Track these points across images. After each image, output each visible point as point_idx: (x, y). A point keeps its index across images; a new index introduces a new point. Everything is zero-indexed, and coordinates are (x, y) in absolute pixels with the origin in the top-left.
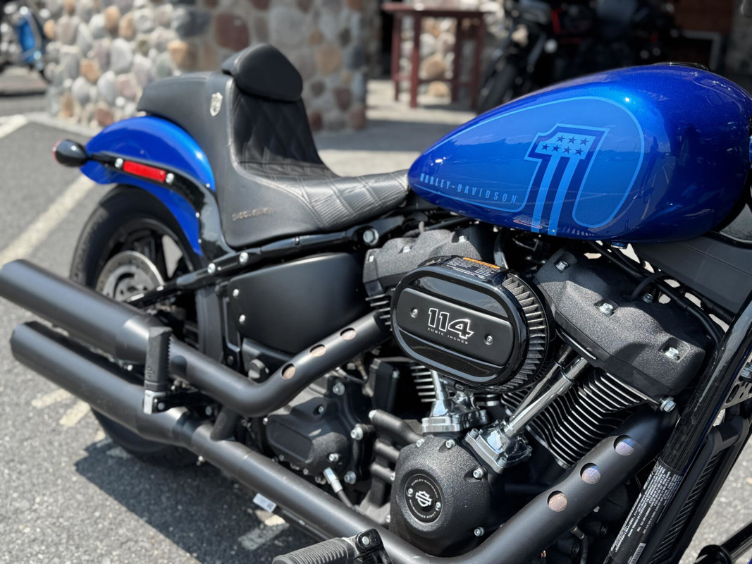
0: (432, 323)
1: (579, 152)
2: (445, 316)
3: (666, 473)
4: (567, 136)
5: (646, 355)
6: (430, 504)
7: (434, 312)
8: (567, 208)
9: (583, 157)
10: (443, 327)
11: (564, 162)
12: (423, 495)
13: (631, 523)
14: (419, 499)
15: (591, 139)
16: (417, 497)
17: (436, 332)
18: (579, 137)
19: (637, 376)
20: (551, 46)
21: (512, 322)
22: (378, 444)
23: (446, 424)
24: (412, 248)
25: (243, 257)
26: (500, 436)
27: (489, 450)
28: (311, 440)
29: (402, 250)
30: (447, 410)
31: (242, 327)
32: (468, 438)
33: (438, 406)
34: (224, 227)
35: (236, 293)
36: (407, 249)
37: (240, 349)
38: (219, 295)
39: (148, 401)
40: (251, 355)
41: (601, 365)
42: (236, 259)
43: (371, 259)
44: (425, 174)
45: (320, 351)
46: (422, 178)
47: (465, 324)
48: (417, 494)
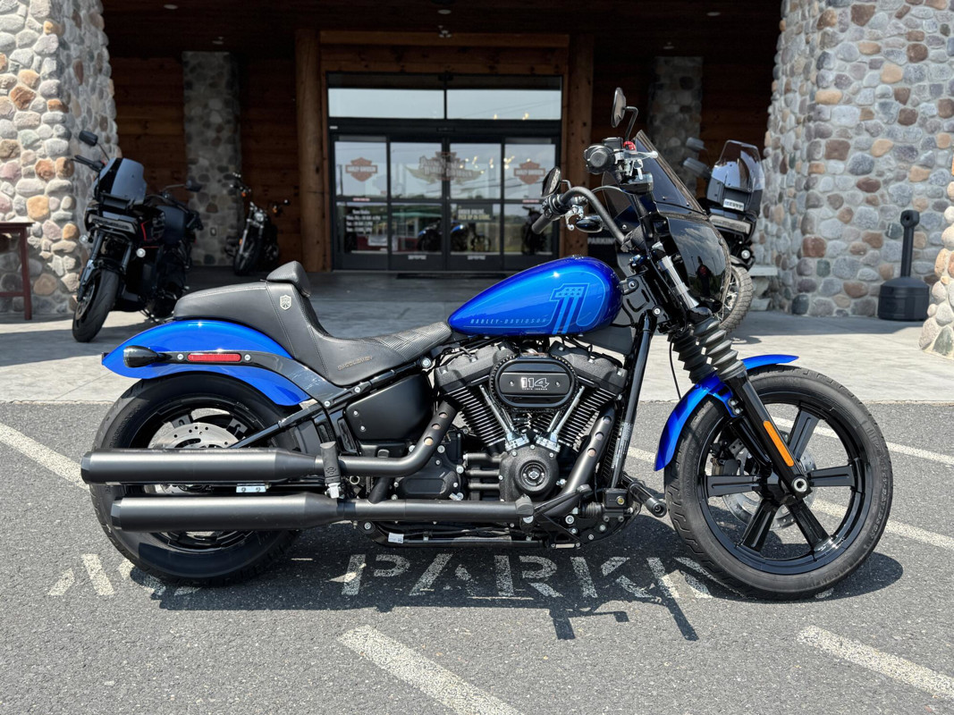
0: (525, 385)
1: (578, 294)
2: (531, 380)
3: (628, 424)
4: (571, 288)
5: (613, 376)
6: (538, 476)
7: (525, 380)
8: (574, 319)
9: (580, 296)
10: (532, 385)
11: (571, 300)
14: (531, 477)
15: (583, 288)
16: (529, 476)
17: (528, 389)
18: (577, 288)
19: (611, 386)
20: (141, 253)
21: (568, 373)
22: (473, 472)
23: (520, 442)
24: (477, 358)
25: (358, 390)
26: (554, 435)
27: (552, 443)
28: (442, 479)
29: (471, 360)
30: (516, 435)
31: (363, 433)
32: (538, 442)
33: (509, 436)
34: (330, 376)
35: (356, 413)
36: (474, 360)
37: (359, 449)
38: (317, 426)
39: (334, 490)
40: (371, 450)
41: (596, 386)
42: (350, 392)
43: (445, 372)
44: (475, 318)
45: (436, 427)
46: (472, 321)
47: (544, 381)
48: (529, 474)
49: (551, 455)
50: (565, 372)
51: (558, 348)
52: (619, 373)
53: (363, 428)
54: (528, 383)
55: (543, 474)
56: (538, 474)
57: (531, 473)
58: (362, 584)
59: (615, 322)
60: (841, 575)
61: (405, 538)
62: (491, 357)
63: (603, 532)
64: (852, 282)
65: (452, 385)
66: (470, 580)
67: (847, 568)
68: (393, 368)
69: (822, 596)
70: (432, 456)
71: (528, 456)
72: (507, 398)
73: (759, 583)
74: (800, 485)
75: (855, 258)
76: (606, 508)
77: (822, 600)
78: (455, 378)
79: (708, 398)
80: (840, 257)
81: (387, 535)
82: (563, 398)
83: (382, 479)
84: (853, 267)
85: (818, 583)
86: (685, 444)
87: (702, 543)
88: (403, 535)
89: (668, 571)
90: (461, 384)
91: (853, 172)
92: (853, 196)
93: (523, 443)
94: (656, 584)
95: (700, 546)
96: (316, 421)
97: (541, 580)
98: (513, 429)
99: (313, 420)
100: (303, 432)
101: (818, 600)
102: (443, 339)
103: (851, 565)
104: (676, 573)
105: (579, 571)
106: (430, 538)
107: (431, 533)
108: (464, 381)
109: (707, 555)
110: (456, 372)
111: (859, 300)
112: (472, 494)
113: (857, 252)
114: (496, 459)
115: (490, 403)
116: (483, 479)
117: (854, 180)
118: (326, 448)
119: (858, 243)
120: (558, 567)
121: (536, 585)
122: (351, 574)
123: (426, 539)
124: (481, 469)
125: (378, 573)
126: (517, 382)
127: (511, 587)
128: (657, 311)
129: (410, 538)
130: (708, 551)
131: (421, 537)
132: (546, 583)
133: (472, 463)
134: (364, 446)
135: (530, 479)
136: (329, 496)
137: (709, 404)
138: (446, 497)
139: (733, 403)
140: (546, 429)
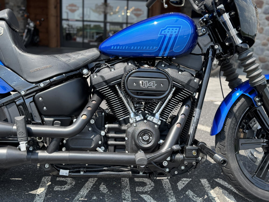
0: (142, 85)
1: (175, 32)
2: (146, 82)
3: (199, 110)
4: (171, 29)
5: (192, 82)
6: (148, 138)
7: (142, 82)
8: (172, 48)
9: (177, 33)
10: (146, 85)
12: (146, 137)
13: (193, 125)
14: (144, 139)
15: (178, 29)
16: (143, 138)
17: (144, 87)
18: (175, 28)
19: (191, 88)
21: (168, 79)
22: (110, 135)
23: (138, 118)
24: (114, 69)
25: (42, 85)
26: (158, 115)
27: (156, 120)
28: (92, 139)
29: (111, 70)
30: (136, 115)
31: (45, 111)
32: (148, 119)
33: (132, 115)
34: (25, 76)
35: (40, 99)
36: (113, 70)
37: (43, 121)
38: (18, 106)
39: (23, 146)
40: (50, 121)
41: (183, 87)
42: (37, 86)
43: (95, 77)
44: (114, 46)
45: (89, 109)
46: (112, 48)
47: (154, 83)
48: (143, 137)
49: (156, 126)
50: (166, 78)
51: (161, 65)
52: (195, 81)
53: (45, 108)
54: (144, 84)
55: (151, 137)
56: (148, 137)
57: (144, 136)
58: (46, 195)
59: (192, 52)
61: (69, 172)
62: (123, 68)
63: (183, 170)
64: (262, 56)
65: (100, 84)
66: (107, 192)
68: (65, 73)
70: (86, 125)
71: (142, 127)
72: (131, 92)
73: (264, 197)
75: (264, 47)
76: (186, 157)
78: (101, 80)
79: (242, 96)
80: (258, 47)
81: (59, 171)
82: (164, 94)
83: (55, 139)
84: (263, 50)
86: (229, 121)
87: (236, 175)
88: (68, 171)
89: (213, 187)
90: (105, 84)
91: (265, 13)
92: (264, 23)
93: (140, 119)
95: (235, 177)
96: (17, 103)
97: (146, 193)
98: (134, 111)
99: (15, 102)
100: (9, 109)
102: (95, 58)
104: (217, 189)
105: (166, 187)
106: (85, 172)
107: (85, 170)
108: (107, 82)
109: (238, 182)
110: (102, 77)
111: (264, 64)
112: (110, 147)
113: (265, 45)
114: (124, 127)
115: (121, 95)
116: (116, 139)
117: (265, 16)
118: (18, 119)
119: (265, 41)
120: (155, 184)
121: (143, 196)
122: (41, 189)
123: (82, 173)
124: (115, 133)
125: (57, 188)
126: (138, 83)
127: (130, 197)
128: (216, 47)
129: (73, 172)
130: (239, 180)
131: (79, 172)
132: (149, 194)
133: (110, 130)
134: (46, 119)
135: (144, 140)
136: (20, 149)
138: (94, 150)
139: (257, 99)
140: (153, 111)
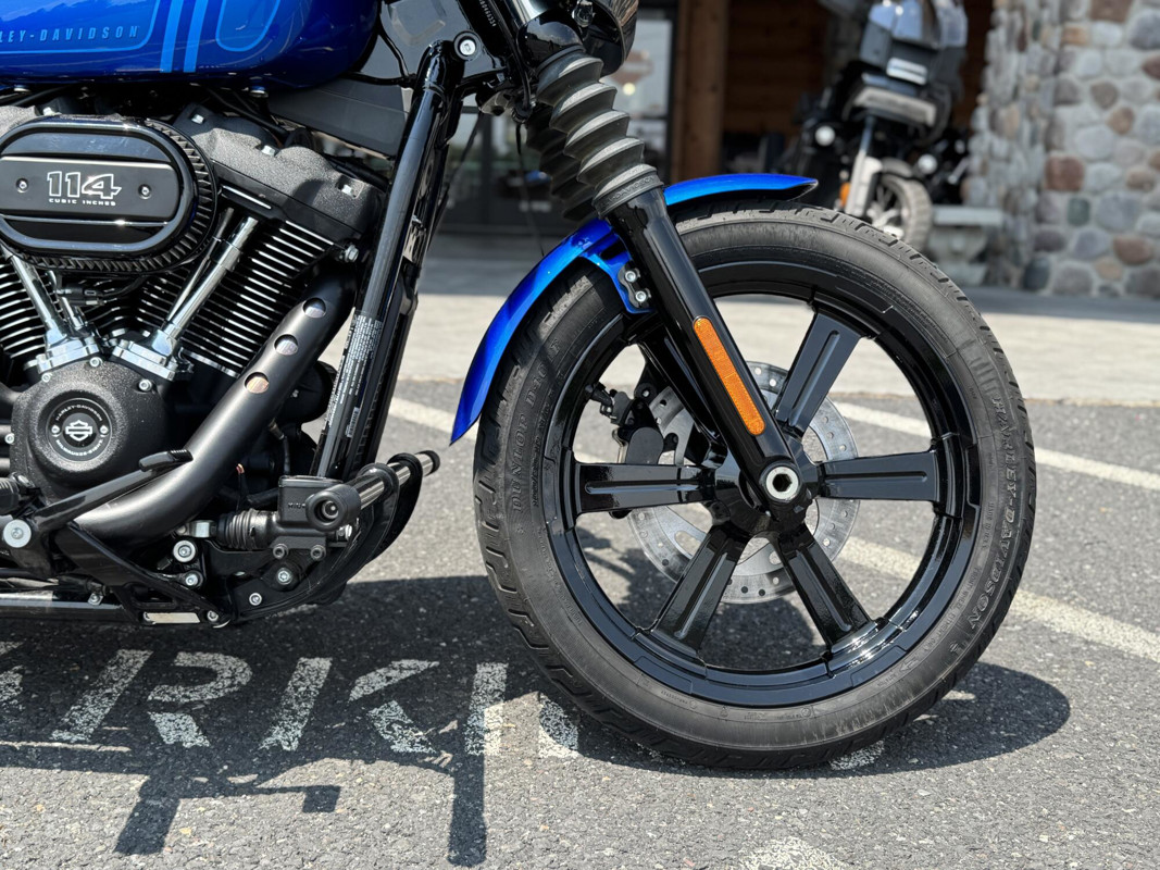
0: (56, 191)
2: (73, 178)
3: (367, 321)
5: (327, 192)
6: (91, 433)
7: (55, 177)
8: (208, 30)
10: (74, 191)
12: (79, 425)
13: (340, 389)
14: (72, 435)
16: (68, 432)
17: (64, 201)
19: (320, 220)
21: (173, 164)
23: (75, 350)
26: (165, 339)
27: (154, 357)
32: (116, 352)
33: (55, 337)
41: (276, 215)
47: (107, 180)
48: (67, 428)
49: (146, 384)
50: (169, 161)
51: (192, 116)
52: (347, 190)
54: (65, 184)
55: (103, 429)
56: (91, 428)
57: (72, 424)
60: (890, 714)
63: (286, 589)
64: (1128, 237)
67: (905, 697)
69: (847, 763)
72: (11, 224)
73: (681, 725)
74: (782, 482)
75: (1135, 195)
76: (281, 523)
77: (845, 773)
80: (1109, 194)
84: (1131, 210)
85: (832, 732)
86: (519, 377)
87: (543, 622)
91: (1138, 44)
92: (1136, 87)
93: (80, 354)
94: (462, 723)
95: (539, 630)
97: (185, 707)
98: (77, 323)
101: (835, 774)
103: (916, 691)
104: (526, 698)
109: (555, 652)
111: (1138, 270)
113: (1139, 185)
117: (1137, 58)
119: (1141, 169)
126: (36, 181)
127: (97, 721)
128: (468, 48)
130: (556, 642)
132: (194, 713)
137: (584, 283)
139: (632, 277)
140: (160, 325)
